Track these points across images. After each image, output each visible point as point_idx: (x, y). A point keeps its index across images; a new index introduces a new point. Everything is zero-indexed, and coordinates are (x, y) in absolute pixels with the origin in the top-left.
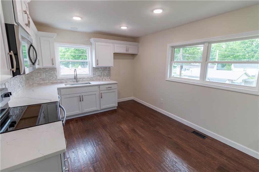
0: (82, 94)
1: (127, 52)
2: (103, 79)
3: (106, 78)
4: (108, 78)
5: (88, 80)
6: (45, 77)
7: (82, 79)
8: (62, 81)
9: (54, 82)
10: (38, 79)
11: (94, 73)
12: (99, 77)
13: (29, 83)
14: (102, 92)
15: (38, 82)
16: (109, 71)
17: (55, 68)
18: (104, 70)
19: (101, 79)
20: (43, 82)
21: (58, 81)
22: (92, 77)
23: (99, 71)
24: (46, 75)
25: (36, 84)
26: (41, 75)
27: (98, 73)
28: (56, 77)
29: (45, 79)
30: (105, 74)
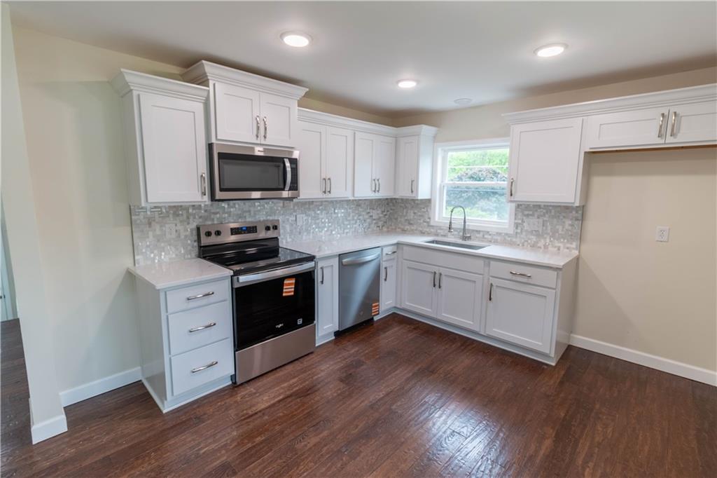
1: (670, 141)
2: (550, 248)
3: (561, 245)
4: (568, 245)
5: (497, 240)
6: (412, 217)
7: (482, 234)
8: (439, 231)
9: (425, 230)
10: (403, 220)
11: (520, 221)
12: (534, 238)
13: (391, 225)
14: (493, 281)
15: (402, 227)
16: (577, 220)
17: (429, 201)
18: (558, 214)
19: (543, 247)
20: (408, 227)
21: (432, 230)
22: (512, 233)
23: (538, 218)
24: (415, 213)
25: (399, 230)
26: (407, 213)
27: (532, 223)
28: (428, 220)
29: (412, 222)
30: (558, 229)
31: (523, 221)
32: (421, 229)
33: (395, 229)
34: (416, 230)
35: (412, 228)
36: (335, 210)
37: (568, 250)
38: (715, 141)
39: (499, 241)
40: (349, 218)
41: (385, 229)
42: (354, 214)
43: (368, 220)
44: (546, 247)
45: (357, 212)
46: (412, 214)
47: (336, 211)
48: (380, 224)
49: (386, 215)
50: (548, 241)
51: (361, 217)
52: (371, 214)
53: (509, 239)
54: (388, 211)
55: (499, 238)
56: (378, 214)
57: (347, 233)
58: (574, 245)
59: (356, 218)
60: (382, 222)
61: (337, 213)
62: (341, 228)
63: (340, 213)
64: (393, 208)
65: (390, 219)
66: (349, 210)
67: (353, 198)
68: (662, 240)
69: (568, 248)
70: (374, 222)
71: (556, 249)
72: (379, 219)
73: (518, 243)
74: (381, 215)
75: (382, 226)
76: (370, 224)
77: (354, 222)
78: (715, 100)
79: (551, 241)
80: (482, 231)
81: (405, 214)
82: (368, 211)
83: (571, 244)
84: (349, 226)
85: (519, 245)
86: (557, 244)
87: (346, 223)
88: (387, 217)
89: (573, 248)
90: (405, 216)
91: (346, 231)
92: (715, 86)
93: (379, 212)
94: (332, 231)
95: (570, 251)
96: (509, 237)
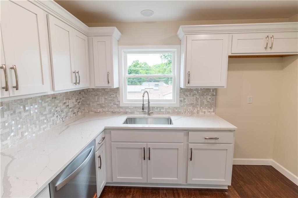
0: (150, 145)
1: (268, 51)
2: (200, 113)
3: (206, 110)
4: (210, 110)
6: (103, 102)
7: (158, 109)
9: (115, 110)
10: (95, 104)
11: (183, 99)
12: (191, 108)
13: (84, 110)
14: (191, 146)
15: (95, 110)
16: (213, 95)
17: (118, 89)
18: (203, 93)
19: (196, 113)
20: (101, 110)
21: (121, 110)
22: (178, 106)
23: (193, 96)
24: (106, 99)
25: (93, 113)
26: (98, 99)
27: (190, 99)
28: (118, 103)
29: (104, 106)
30: (204, 102)
31: (184, 99)
32: (112, 110)
33: (89, 112)
34: (108, 111)
35: (104, 110)
36: (24, 107)
37: (209, 113)
38: (297, 52)
39: (170, 112)
40: (44, 113)
41: (79, 114)
42: (50, 107)
43: (65, 110)
44: (198, 112)
45: (53, 104)
46: (104, 100)
47: (27, 108)
48: (76, 110)
49: (80, 102)
50: (199, 109)
51: (58, 109)
52: (67, 104)
53: (177, 110)
54: (80, 99)
55: (170, 111)
56: (73, 103)
57: (44, 129)
58: (212, 110)
59: (53, 111)
60: (77, 109)
61: (29, 111)
62: (36, 127)
63: (33, 109)
64: (85, 96)
65: (83, 104)
66: (44, 105)
67: (52, 93)
68: (250, 103)
69: (209, 112)
70: (71, 110)
71: (204, 113)
72: (75, 107)
73: (182, 112)
74: (76, 103)
75: (78, 112)
76: (67, 113)
77: (51, 115)
78: (297, 31)
79: (200, 109)
80: (159, 107)
81: (96, 100)
82: (65, 101)
83: (211, 109)
84: (45, 121)
85: (183, 113)
86: (204, 110)
87: (42, 118)
88: (80, 103)
89: (212, 112)
90: (97, 102)
91: (42, 127)
92: (297, 23)
93: (74, 100)
94: (22, 133)
95: (211, 113)
96: (176, 109)
